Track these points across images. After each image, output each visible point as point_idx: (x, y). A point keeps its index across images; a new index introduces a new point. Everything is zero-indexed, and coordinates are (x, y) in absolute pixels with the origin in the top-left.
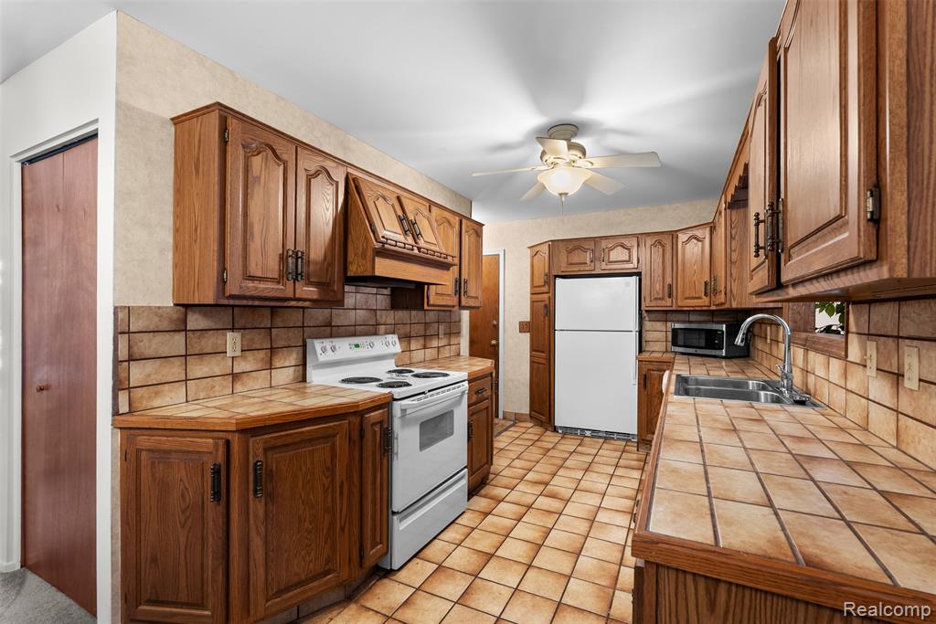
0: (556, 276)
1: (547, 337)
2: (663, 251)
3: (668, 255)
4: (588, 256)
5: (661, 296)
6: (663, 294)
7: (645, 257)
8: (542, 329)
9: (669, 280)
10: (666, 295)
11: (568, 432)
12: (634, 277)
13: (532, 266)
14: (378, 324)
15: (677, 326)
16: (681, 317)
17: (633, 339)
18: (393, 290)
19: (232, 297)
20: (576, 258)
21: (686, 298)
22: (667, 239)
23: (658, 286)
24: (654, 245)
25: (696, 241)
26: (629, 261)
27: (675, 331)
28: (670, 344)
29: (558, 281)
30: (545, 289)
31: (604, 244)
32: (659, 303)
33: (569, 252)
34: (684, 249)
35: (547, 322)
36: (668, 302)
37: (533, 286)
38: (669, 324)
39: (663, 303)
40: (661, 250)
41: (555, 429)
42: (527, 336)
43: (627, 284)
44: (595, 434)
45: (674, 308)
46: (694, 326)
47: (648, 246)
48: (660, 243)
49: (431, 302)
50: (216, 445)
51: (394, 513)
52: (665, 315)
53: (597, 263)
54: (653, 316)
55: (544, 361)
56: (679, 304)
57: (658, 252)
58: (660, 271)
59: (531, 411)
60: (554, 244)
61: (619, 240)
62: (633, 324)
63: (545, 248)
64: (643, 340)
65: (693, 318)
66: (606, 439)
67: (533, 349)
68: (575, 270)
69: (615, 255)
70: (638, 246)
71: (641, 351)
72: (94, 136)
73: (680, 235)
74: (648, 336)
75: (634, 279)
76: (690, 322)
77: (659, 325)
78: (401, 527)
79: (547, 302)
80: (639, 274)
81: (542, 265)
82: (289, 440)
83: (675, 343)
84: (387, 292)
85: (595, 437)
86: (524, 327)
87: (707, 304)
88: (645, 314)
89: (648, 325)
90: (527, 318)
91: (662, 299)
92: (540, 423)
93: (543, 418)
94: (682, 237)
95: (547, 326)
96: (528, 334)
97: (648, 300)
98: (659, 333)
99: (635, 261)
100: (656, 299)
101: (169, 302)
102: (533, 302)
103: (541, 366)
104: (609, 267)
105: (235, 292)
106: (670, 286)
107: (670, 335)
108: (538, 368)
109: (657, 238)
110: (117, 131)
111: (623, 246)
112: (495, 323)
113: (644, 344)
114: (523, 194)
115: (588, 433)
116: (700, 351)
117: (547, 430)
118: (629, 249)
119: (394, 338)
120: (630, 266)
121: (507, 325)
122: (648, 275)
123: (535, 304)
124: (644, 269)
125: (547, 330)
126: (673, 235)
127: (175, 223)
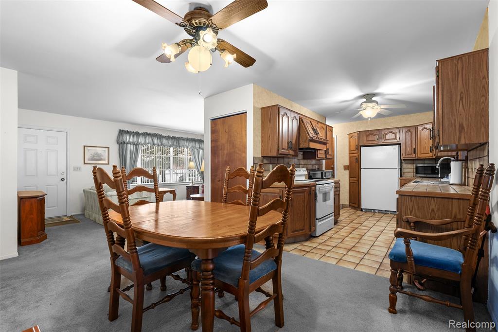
0: (361, 146)
1: (357, 172)
2: (411, 134)
3: (413, 136)
4: (376, 137)
5: (410, 153)
6: (411, 152)
7: (402, 137)
8: (355, 168)
9: (414, 146)
10: (413, 152)
11: (367, 211)
12: (397, 146)
13: (350, 142)
14: (300, 164)
15: (419, 165)
16: (420, 162)
17: (397, 172)
18: (304, 152)
19: (280, 154)
20: (370, 138)
21: (422, 154)
22: (412, 130)
23: (409, 149)
24: (407, 132)
25: (426, 130)
26: (395, 139)
27: (417, 168)
28: (415, 173)
29: (362, 148)
30: (356, 151)
31: (383, 132)
32: (410, 156)
33: (367, 136)
34: (421, 133)
35: (357, 165)
36: (414, 155)
37: (350, 150)
38: (414, 165)
39: (411, 156)
40: (410, 133)
41: (361, 210)
42: (347, 172)
43: (394, 149)
44: (380, 211)
45: (417, 158)
46: (426, 165)
47: (404, 132)
48: (410, 131)
49: (319, 156)
50: (280, 191)
51: (317, 219)
52: (412, 161)
53: (380, 140)
54: (407, 162)
55: (356, 182)
56: (419, 156)
57: (408, 135)
58: (410, 142)
59: (349, 203)
60: (360, 133)
61: (390, 130)
62: (397, 165)
63: (356, 134)
64: (402, 172)
65: (426, 162)
66: (385, 214)
67: (350, 177)
68: (370, 143)
69: (388, 137)
70: (399, 132)
71: (401, 176)
72: (246, 112)
73: (419, 127)
74: (404, 170)
75: (397, 147)
76: (424, 164)
77: (410, 166)
78: (319, 224)
79: (357, 157)
80: (400, 144)
81: (354, 142)
82: (296, 192)
83: (417, 173)
84: (302, 153)
85: (380, 213)
86: (346, 168)
87: (432, 156)
88: (403, 161)
89: (404, 166)
90: (347, 164)
91: (411, 154)
92: (354, 208)
93: (356, 206)
94: (420, 128)
95: (357, 167)
96: (348, 171)
97: (404, 155)
98: (409, 169)
99: (398, 139)
100: (408, 154)
101: (260, 156)
102: (350, 157)
103: (355, 184)
104: (385, 142)
105: (281, 153)
106: (415, 149)
107: (415, 170)
108: (353, 185)
109: (408, 129)
110: (254, 113)
111: (392, 133)
112: (332, 166)
113: (402, 174)
114: (353, 116)
115: (377, 211)
116: (428, 176)
117: (358, 210)
118: (395, 134)
119: (305, 169)
120: (396, 141)
121: (338, 167)
122: (404, 144)
123: (351, 158)
124: (402, 142)
125: (357, 169)
126: (416, 127)
127: (262, 135)
